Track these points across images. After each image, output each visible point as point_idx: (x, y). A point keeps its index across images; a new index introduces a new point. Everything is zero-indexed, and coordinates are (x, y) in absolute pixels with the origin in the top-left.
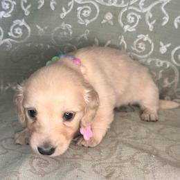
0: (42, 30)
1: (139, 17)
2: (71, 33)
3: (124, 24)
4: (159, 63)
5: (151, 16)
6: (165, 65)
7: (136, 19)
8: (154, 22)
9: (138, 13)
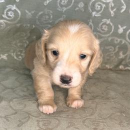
0: (30, 14)
1: (104, 6)
2: (52, 17)
3: (93, 11)
4: (117, 41)
5: (113, 5)
6: (121, 42)
7: (101, 7)
8: (115, 10)
9: (104, 3)
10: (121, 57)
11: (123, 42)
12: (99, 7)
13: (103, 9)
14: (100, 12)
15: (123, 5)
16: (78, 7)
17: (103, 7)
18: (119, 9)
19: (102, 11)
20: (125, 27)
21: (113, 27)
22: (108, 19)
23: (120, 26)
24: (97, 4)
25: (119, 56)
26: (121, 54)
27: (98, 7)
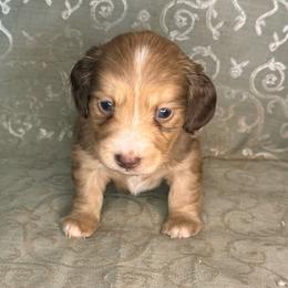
10: (243, 131)
11: (245, 97)
12: (184, 19)
13: (193, 24)
14: (187, 32)
15: (239, 14)
16: (138, 21)
17: (194, 20)
18: (230, 24)
19: (192, 28)
20: (245, 64)
21: (218, 63)
22: (206, 46)
23: (234, 62)
24: (178, 13)
25: (239, 127)
26: (242, 123)
27: (180, 20)
